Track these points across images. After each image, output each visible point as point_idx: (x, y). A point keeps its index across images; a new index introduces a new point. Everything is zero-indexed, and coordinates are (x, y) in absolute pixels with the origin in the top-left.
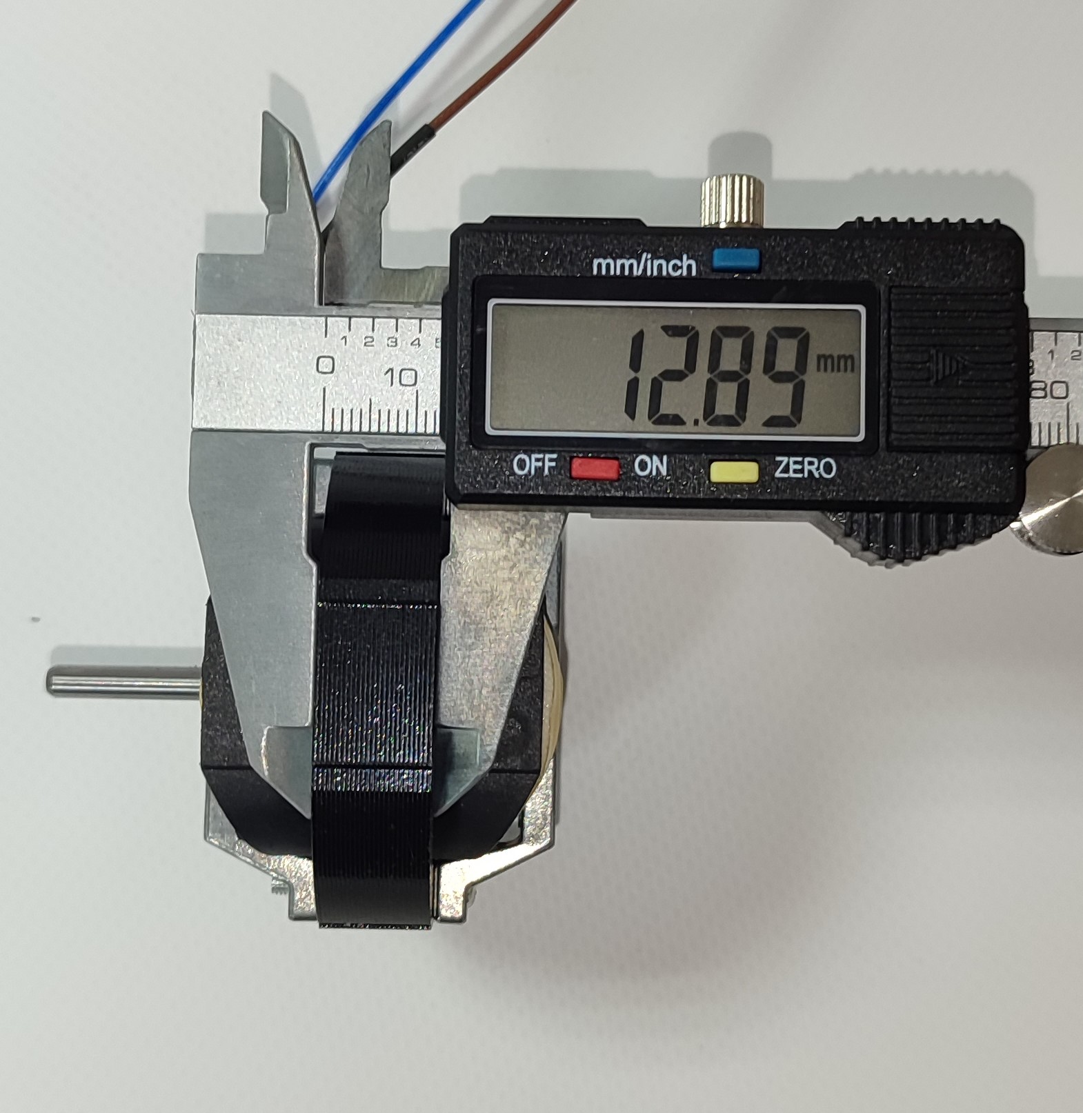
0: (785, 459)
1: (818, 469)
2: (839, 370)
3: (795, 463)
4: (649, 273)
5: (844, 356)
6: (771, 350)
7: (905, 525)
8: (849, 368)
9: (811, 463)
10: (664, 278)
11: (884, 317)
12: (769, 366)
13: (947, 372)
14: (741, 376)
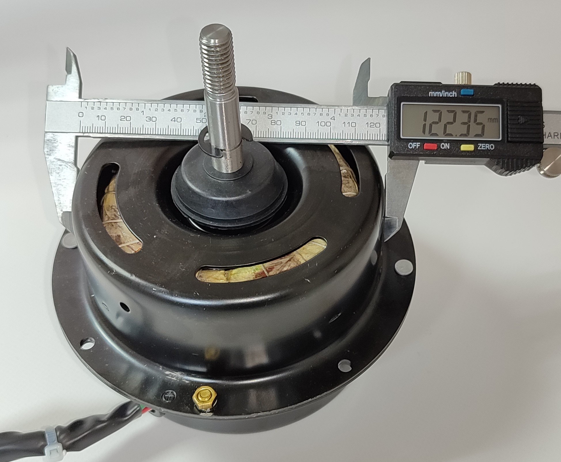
0: (480, 144)
1: (489, 147)
2: (494, 122)
3: (483, 145)
4: (444, 96)
5: (495, 119)
6: (476, 116)
7: (512, 162)
8: (496, 122)
9: (488, 146)
10: (448, 97)
11: (506, 108)
12: (475, 120)
13: (523, 122)
14: (468, 123)
